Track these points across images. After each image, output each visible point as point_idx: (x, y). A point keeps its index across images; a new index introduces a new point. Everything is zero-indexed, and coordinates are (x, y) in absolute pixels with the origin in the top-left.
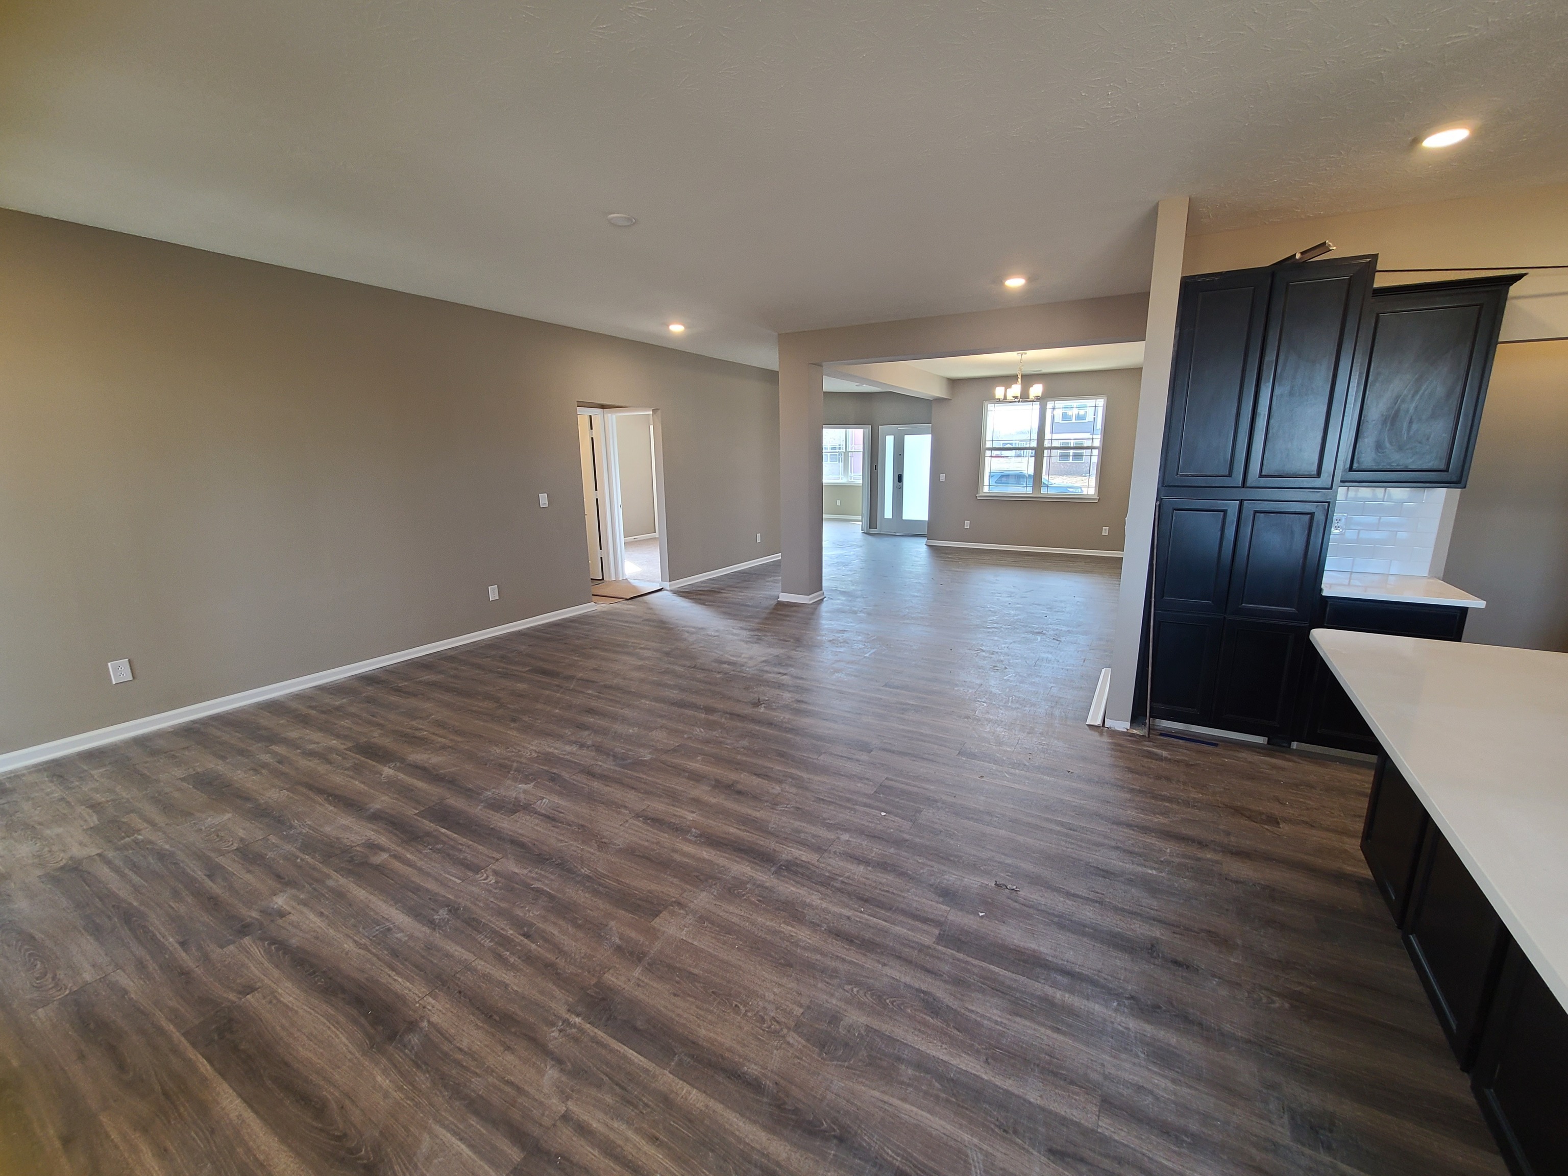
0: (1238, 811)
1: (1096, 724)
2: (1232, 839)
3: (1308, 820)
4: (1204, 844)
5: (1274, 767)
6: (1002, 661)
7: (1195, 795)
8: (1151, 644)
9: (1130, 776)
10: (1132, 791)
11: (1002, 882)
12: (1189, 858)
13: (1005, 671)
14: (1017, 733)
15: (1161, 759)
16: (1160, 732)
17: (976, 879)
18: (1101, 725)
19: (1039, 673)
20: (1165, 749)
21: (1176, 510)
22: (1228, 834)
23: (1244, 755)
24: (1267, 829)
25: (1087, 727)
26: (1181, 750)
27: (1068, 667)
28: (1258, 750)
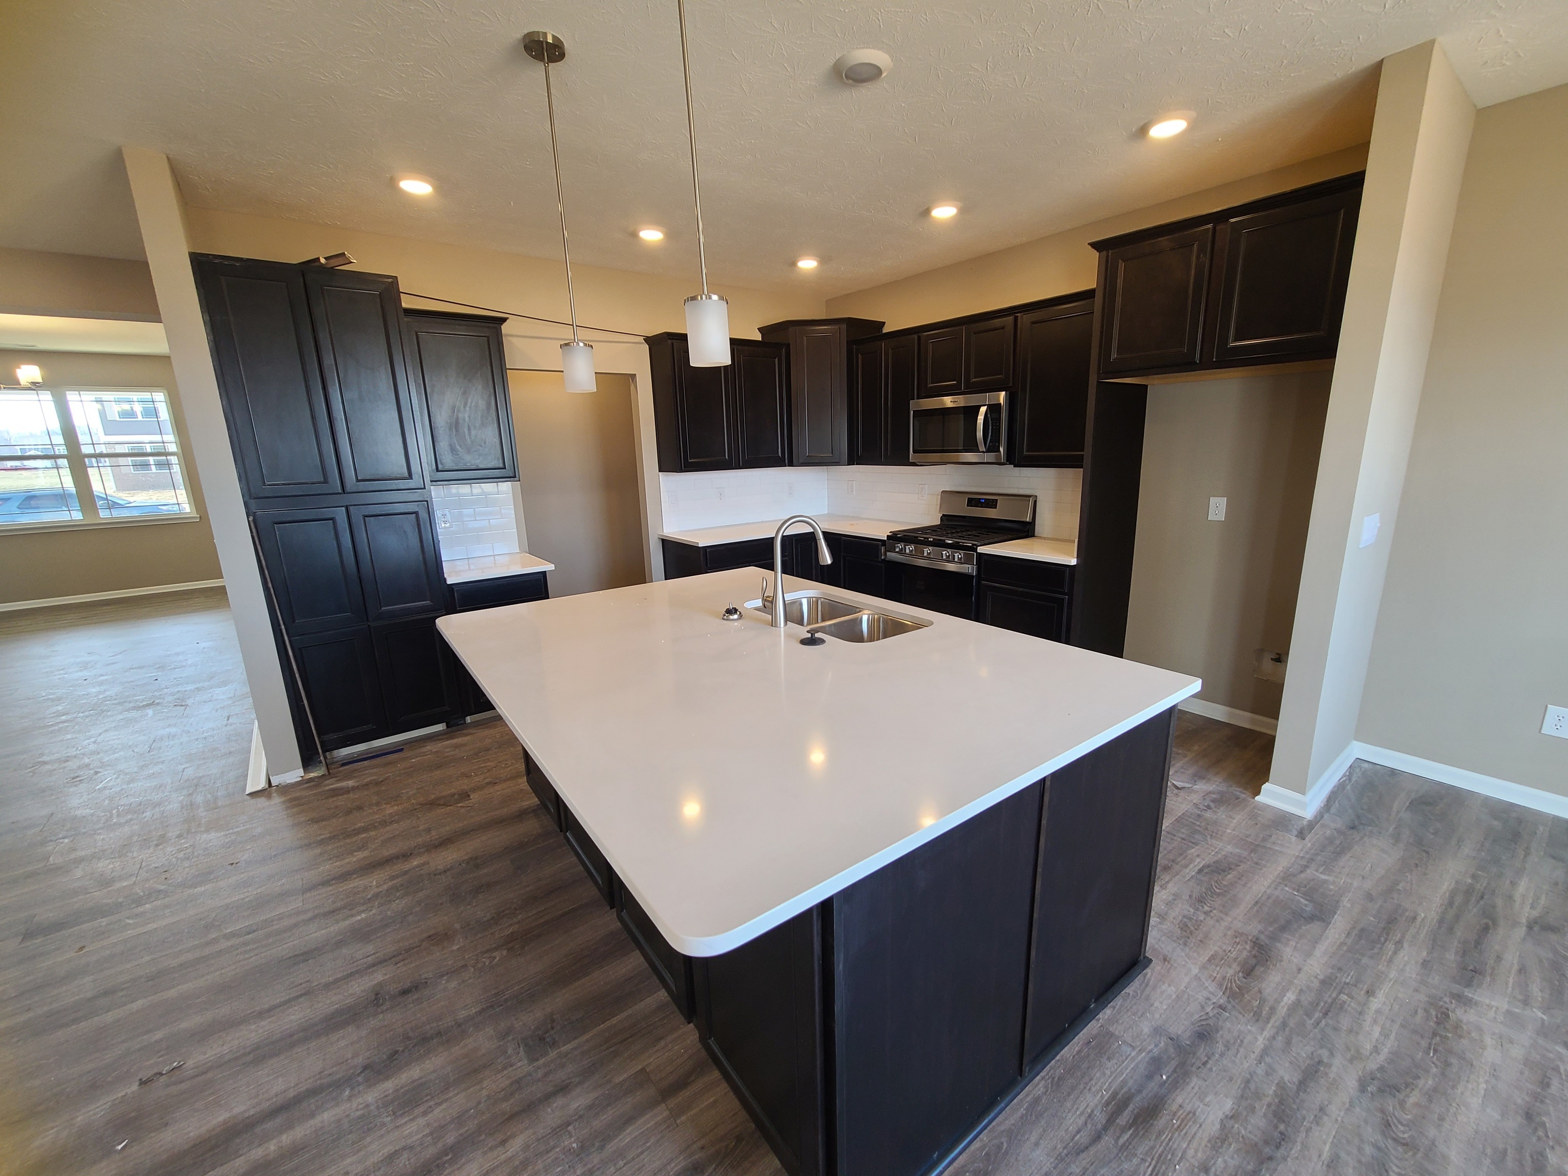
0: (433, 804)
1: (259, 788)
2: (433, 833)
3: (491, 780)
4: (409, 854)
5: (456, 747)
6: (88, 765)
7: (390, 810)
8: (297, 676)
9: (316, 826)
10: (321, 842)
11: (152, 1072)
12: (397, 877)
13: (96, 777)
14: (135, 854)
15: (347, 791)
16: (341, 763)
17: (101, 1102)
18: (267, 786)
19: (160, 757)
20: (349, 779)
21: (276, 524)
22: (429, 830)
23: (430, 747)
24: (461, 807)
25: (248, 798)
26: (367, 772)
27: (205, 735)
28: (440, 737)
